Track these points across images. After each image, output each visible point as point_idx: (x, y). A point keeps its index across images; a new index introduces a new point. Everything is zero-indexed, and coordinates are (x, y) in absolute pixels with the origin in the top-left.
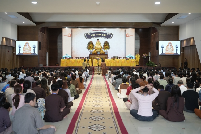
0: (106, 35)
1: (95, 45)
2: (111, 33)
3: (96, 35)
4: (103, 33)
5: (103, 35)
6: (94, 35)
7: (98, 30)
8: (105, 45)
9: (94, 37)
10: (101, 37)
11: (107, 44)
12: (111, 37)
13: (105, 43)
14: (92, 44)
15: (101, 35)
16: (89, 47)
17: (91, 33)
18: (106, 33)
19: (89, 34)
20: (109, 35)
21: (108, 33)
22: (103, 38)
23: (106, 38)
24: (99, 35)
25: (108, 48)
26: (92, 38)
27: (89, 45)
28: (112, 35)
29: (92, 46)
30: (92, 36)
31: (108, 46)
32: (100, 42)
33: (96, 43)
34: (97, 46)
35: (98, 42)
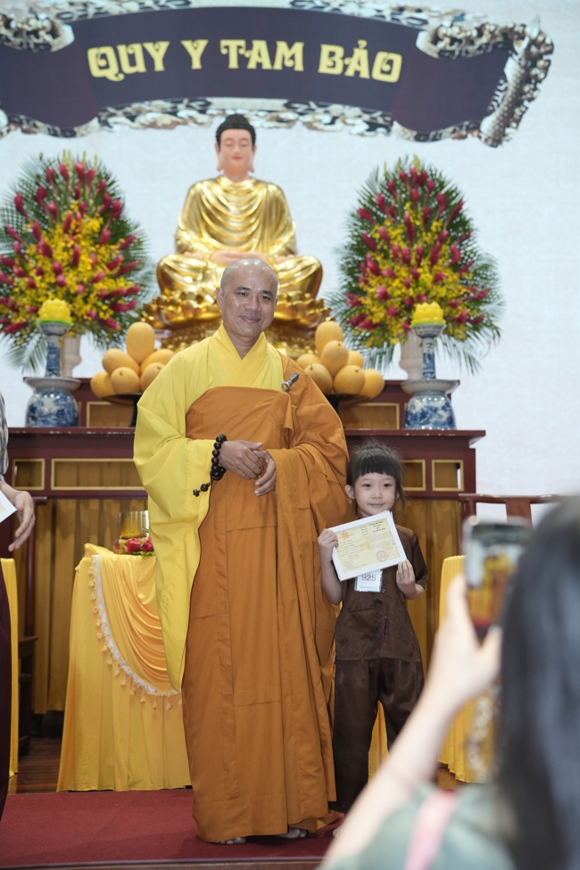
0: (388, 68)
1: (157, 250)
3: (195, 49)
4: (346, 30)
5: (331, 60)
6: (158, 51)
8: (386, 257)
9: (152, 108)
10: (285, 101)
11: (421, 233)
12: (505, 112)
13: (383, 211)
14: (107, 215)
15: (284, 58)
16: (22, 282)
17: (82, 7)
18: (388, 19)
19: (40, 41)
20: (452, 52)
21: (441, 16)
22: (343, 114)
23: (392, 124)
24: (259, 60)
25: (462, 309)
26: (113, 115)
27: (37, 234)
28: (527, 69)
29: (99, 257)
30: (101, 68)
31: (456, 276)
32: (279, 193)
33: (197, 201)
34: (211, 255)
35: (234, 192)
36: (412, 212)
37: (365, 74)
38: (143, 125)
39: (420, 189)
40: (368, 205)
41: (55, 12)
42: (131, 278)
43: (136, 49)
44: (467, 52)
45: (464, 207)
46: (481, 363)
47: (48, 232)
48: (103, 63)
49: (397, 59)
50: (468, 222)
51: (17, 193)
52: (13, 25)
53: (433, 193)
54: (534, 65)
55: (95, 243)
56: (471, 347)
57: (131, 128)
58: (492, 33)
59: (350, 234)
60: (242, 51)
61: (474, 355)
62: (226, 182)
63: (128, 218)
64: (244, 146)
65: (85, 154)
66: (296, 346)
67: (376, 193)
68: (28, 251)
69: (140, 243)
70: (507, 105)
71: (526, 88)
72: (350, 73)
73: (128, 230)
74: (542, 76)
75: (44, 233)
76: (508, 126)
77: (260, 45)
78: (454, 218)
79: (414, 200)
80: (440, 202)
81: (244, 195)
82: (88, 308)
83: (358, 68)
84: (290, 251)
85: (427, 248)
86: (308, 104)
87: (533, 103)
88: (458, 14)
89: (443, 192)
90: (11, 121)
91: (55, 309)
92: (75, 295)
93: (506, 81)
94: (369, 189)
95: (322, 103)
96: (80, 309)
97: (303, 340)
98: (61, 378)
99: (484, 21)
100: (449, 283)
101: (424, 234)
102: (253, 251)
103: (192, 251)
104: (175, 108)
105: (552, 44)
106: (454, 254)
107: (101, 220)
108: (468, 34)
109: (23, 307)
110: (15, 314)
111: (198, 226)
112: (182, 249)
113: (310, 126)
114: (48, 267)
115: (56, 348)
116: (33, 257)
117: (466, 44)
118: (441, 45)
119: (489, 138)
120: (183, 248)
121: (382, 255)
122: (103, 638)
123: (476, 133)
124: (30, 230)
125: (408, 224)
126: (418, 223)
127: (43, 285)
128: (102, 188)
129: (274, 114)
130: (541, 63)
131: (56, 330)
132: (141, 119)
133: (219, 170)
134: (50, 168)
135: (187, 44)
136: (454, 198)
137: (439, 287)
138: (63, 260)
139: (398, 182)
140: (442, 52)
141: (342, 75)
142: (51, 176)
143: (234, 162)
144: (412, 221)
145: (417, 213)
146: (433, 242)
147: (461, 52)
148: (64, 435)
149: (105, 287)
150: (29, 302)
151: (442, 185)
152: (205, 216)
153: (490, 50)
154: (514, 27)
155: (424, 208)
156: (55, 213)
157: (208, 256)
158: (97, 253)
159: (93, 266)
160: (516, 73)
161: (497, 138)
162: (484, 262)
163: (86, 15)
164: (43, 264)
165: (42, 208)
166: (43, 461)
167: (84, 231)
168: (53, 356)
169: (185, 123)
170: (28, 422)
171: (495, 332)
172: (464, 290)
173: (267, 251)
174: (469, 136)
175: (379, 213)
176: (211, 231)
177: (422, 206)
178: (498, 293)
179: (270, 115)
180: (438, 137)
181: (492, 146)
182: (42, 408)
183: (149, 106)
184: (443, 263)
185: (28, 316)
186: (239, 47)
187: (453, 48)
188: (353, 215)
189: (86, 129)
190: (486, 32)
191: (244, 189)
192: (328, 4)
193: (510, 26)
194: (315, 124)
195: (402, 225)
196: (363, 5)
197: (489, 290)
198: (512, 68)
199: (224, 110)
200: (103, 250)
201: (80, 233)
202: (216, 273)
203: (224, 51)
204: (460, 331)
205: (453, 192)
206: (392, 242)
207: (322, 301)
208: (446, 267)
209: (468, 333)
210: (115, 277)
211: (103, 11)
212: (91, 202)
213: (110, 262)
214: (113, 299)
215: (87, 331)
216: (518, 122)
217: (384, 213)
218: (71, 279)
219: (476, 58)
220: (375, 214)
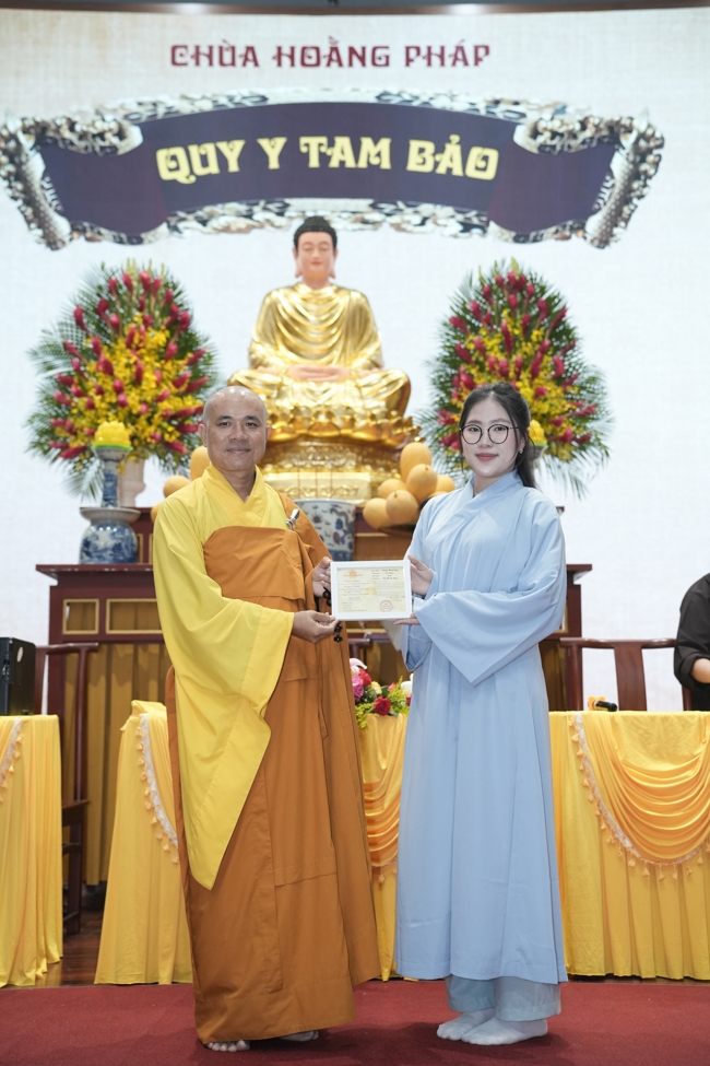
0: (483, 164)
1: (228, 364)
2: (604, 111)
3: (273, 148)
4: (435, 124)
5: (421, 156)
6: (233, 150)
7: (305, 57)
8: (482, 370)
9: (226, 212)
10: (370, 201)
11: (520, 342)
12: (612, 210)
13: (477, 319)
14: (174, 327)
15: (369, 156)
16: (81, 402)
17: (151, 107)
18: (483, 112)
19: (106, 144)
20: (554, 147)
21: (540, 109)
22: (434, 215)
23: (488, 224)
24: (342, 158)
25: (567, 427)
26: (183, 219)
27: (97, 349)
28: (636, 164)
29: (165, 374)
30: (171, 170)
31: (559, 391)
32: (363, 300)
33: (273, 310)
34: (287, 370)
35: (314, 300)
36: (509, 320)
37: (457, 171)
38: (215, 229)
39: (519, 295)
40: (461, 313)
41: (122, 113)
42: (201, 396)
43: (209, 149)
44: (569, 147)
45: (568, 314)
46: (588, 487)
47: (110, 347)
48: (173, 165)
49: (493, 155)
50: (572, 330)
51: (77, 306)
52: (78, 128)
53: (533, 299)
54: (643, 160)
55: (161, 359)
56: (578, 469)
57: (203, 233)
58: (597, 126)
59: (442, 344)
60: (323, 149)
61: (579, 477)
62: (305, 290)
63: (197, 330)
64: (324, 250)
65: (150, 262)
66: (382, 469)
67: (470, 300)
68: (88, 368)
69: (210, 357)
70: (615, 204)
71: (636, 185)
72: (441, 170)
73: (197, 344)
74: (652, 172)
75: (105, 348)
76: (616, 226)
77: (343, 143)
78: (556, 326)
79: (513, 307)
80: (540, 308)
81: (325, 303)
82: (151, 429)
83: (450, 165)
84: (375, 365)
85: (527, 360)
86: (395, 204)
87: (642, 201)
88: (559, 107)
89: (544, 297)
90: (74, 229)
91: (113, 432)
92: (138, 416)
93: (613, 177)
94: (462, 296)
95: (411, 203)
96: (143, 431)
97: (389, 463)
98: (118, 508)
99: (587, 114)
100: (552, 398)
101: (524, 344)
102: (334, 365)
103: (266, 365)
104: (250, 210)
105: (662, 138)
106: (557, 366)
107: (167, 333)
108: (571, 127)
109: (82, 430)
110: (73, 438)
111: (274, 337)
112: (256, 364)
113: (398, 227)
114: (109, 386)
115: (112, 476)
116: (94, 374)
117: (569, 138)
118: (541, 139)
119: (595, 238)
120: (258, 362)
121: (478, 367)
122: (153, 808)
123: (580, 233)
124: (91, 346)
125: (506, 333)
126: (517, 332)
127: (104, 405)
128: (169, 299)
129: (358, 216)
130: (650, 158)
131: (113, 455)
132: (214, 223)
133: (297, 276)
134: (113, 278)
135: (264, 143)
136: (556, 305)
137: (540, 402)
138: (125, 378)
139: (495, 287)
140: (542, 147)
141: (433, 173)
142: (113, 287)
143: (313, 268)
144: (510, 330)
145: (515, 321)
146: (533, 353)
147: (562, 147)
148: (120, 573)
149: (171, 407)
150: (89, 425)
151: (543, 290)
152: (281, 326)
153: (594, 144)
154: (621, 119)
155: (523, 316)
156: (117, 327)
157: (284, 371)
158: (162, 369)
159: (158, 384)
160: (623, 168)
161: (604, 239)
162: (592, 374)
163: (155, 115)
164: (104, 382)
165: (104, 322)
166: (97, 601)
167: (149, 346)
168: (110, 484)
169: (261, 226)
170: (81, 557)
171: (603, 451)
172: (568, 406)
173: (350, 364)
174: (574, 236)
175: (473, 321)
176: (289, 344)
177: (521, 313)
178: (607, 409)
179: (354, 217)
180: (539, 238)
181: (599, 247)
182: (97, 543)
183: (223, 209)
184: (545, 375)
185: (86, 440)
186: (320, 145)
187: (554, 142)
188: (445, 325)
189: (154, 236)
190: (590, 126)
191: (325, 296)
192: (417, 98)
193: (616, 119)
194: (404, 226)
195: (500, 335)
196: (455, 98)
197: (596, 405)
198: (620, 164)
199: (303, 212)
200: (169, 366)
201: (144, 347)
202: (292, 389)
203: (304, 149)
204: (565, 452)
205: (555, 297)
206: (488, 353)
207: (410, 419)
208: (548, 381)
209: (574, 453)
210: (181, 395)
211: (174, 110)
212: (157, 313)
213: (177, 378)
214: (180, 419)
215: (150, 454)
216: (627, 221)
217: (480, 321)
218: (133, 399)
219: (579, 153)
220: (470, 323)
